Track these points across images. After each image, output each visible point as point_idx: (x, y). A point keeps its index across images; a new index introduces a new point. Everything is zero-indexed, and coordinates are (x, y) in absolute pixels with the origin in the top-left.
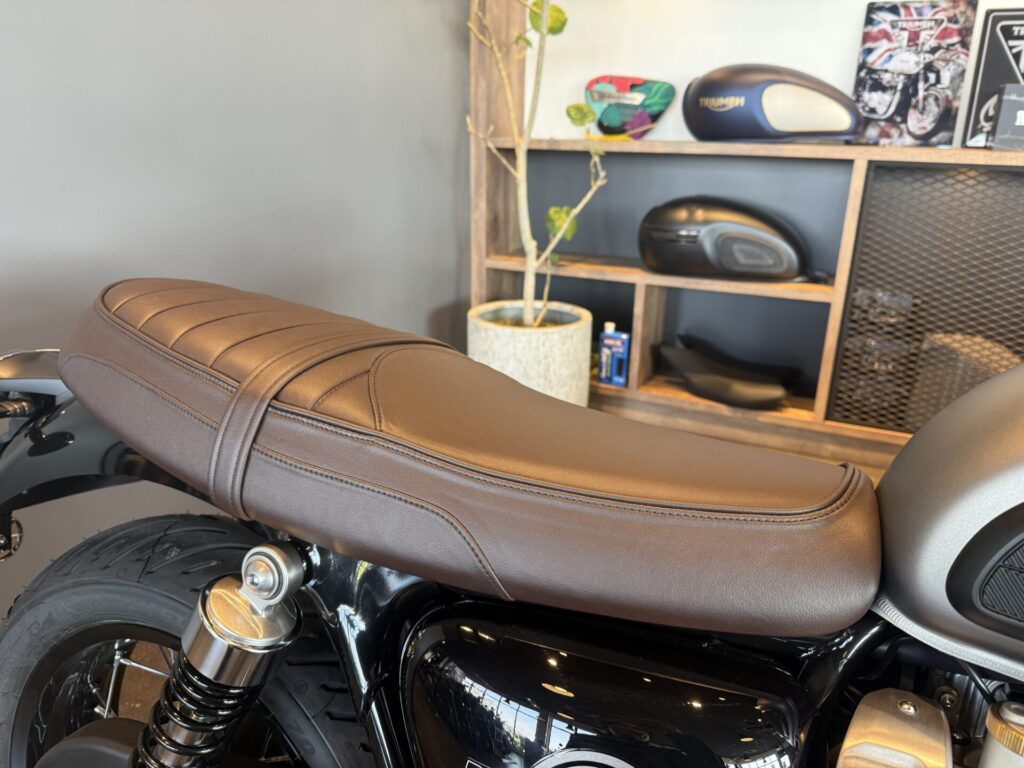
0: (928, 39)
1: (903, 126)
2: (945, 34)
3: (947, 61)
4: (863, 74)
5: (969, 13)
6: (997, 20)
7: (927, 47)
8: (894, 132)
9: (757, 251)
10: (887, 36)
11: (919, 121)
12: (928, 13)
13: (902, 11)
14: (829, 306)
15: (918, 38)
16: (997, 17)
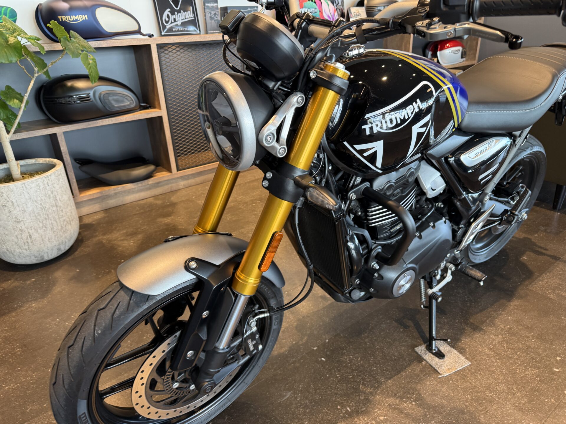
9: (121, 99)
14: (160, 118)
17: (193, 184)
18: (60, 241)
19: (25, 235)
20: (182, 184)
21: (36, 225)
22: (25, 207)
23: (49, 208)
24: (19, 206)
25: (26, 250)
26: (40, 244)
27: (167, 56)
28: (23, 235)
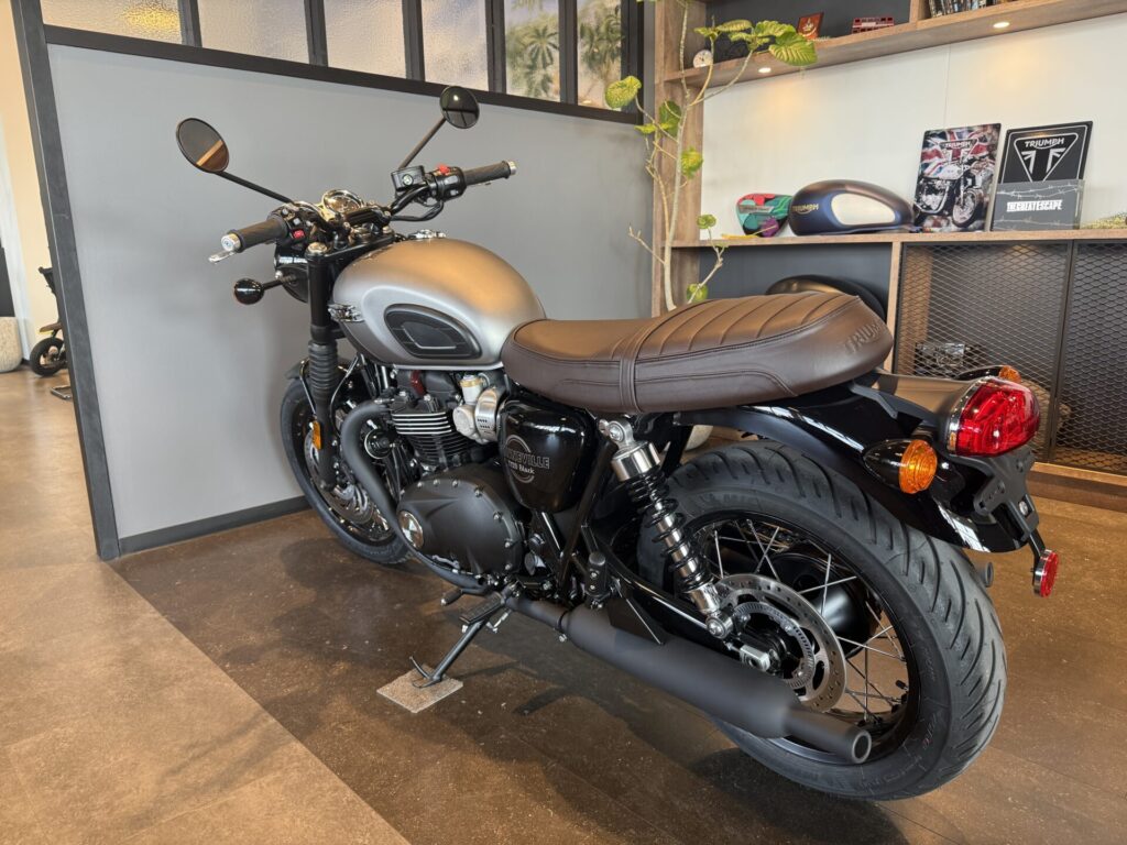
0: (966, 155)
1: (949, 218)
2: (977, 150)
3: (980, 169)
4: (921, 182)
5: (994, 134)
7: (965, 160)
8: (943, 222)
10: (938, 154)
11: (961, 213)
12: (966, 136)
13: (948, 136)
15: (959, 154)
16: (1013, 134)
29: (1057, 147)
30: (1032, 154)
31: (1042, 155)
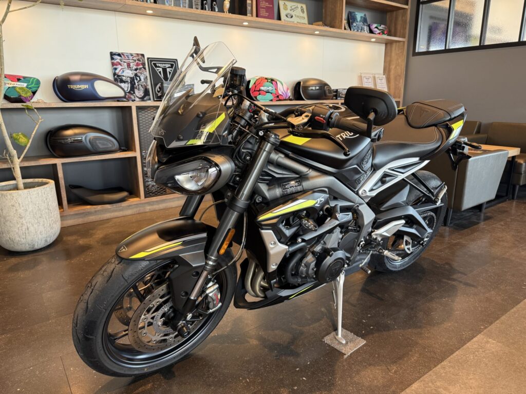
0: (133, 66)
1: (134, 94)
2: (137, 65)
3: (141, 73)
4: (116, 77)
5: (143, 58)
6: (151, 61)
7: (133, 69)
8: (132, 97)
9: (105, 142)
10: (120, 64)
11: (139, 93)
12: (131, 58)
13: (122, 56)
14: (135, 158)
15: (130, 65)
16: (150, 60)
17: (157, 209)
18: (48, 235)
19: (24, 228)
20: (148, 208)
21: (33, 221)
22: (27, 207)
23: (43, 210)
24: (23, 206)
25: (23, 239)
26: (34, 235)
27: (143, 115)
28: (23, 228)
29: (169, 67)
30: (161, 70)
31: (165, 70)
